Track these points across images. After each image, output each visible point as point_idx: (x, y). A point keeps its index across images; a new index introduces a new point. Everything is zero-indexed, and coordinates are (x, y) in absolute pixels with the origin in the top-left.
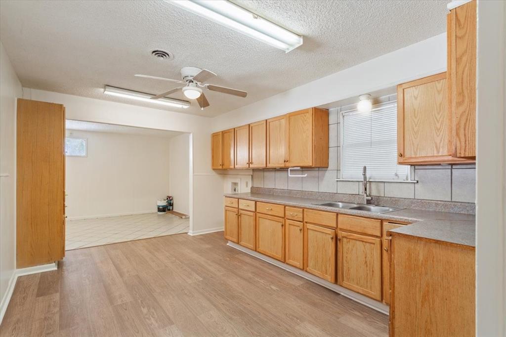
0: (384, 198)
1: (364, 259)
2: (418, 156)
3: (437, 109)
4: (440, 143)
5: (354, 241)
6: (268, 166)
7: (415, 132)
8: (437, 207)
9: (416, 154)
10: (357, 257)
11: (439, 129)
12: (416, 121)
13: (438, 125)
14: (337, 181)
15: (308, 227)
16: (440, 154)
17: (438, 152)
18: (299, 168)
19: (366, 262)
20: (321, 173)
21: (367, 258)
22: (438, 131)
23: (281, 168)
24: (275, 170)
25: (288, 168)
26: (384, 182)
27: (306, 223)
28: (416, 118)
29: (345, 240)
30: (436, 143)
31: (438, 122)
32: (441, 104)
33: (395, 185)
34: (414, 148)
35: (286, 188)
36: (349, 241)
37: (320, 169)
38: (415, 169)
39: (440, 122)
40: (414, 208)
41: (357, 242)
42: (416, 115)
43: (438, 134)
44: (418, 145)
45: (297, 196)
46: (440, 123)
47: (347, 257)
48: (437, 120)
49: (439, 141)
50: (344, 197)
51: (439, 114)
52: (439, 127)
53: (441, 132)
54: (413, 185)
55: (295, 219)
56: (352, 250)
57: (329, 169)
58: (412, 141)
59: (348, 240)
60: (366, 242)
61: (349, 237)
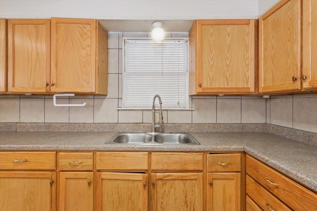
0: (168, 125)
1: (184, 199)
2: (213, 87)
3: (227, 49)
4: (229, 77)
5: (171, 182)
6: (9, 90)
7: (210, 66)
8: (208, 128)
9: (211, 84)
10: (176, 199)
11: (229, 66)
12: (211, 55)
13: (228, 62)
14: (118, 110)
15: (103, 177)
16: (229, 87)
17: (228, 85)
18: (73, 95)
19: (186, 202)
20: (97, 102)
21: (187, 198)
22: (228, 68)
23: (33, 95)
24: (21, 96)
25: (53, 95)
26: (167, 110)
27: (99, 171)
28: (211, 53)
29: (160, 182)
30: (226, 77)
31: (228, 59)
32: (229, 45)
33: (177, 112)
34: (210, 80)
35: (42, 121)
36: (166, 183)
37: (95, 97)
38: (192, 99)
39: (229, 59)
40: (193, 131)
41: (176, 182)
42: (212, 51)
43: (228, 69)
44: (213, 77)
45: (62, 130)
46: (229, 61)
47: (162, 203)
48: (227, 58)
49: (229, 76)
50: (126, 126)
51: (228, 53)
52: (228, 64)
53: (229, 68)
54: (191, 112)
55: (78, 168)
56: (169, 192)
57: (107, 97)
58: (209, 74)
59: (164, 182)
60: (186, 180)
61: (165, 179)
